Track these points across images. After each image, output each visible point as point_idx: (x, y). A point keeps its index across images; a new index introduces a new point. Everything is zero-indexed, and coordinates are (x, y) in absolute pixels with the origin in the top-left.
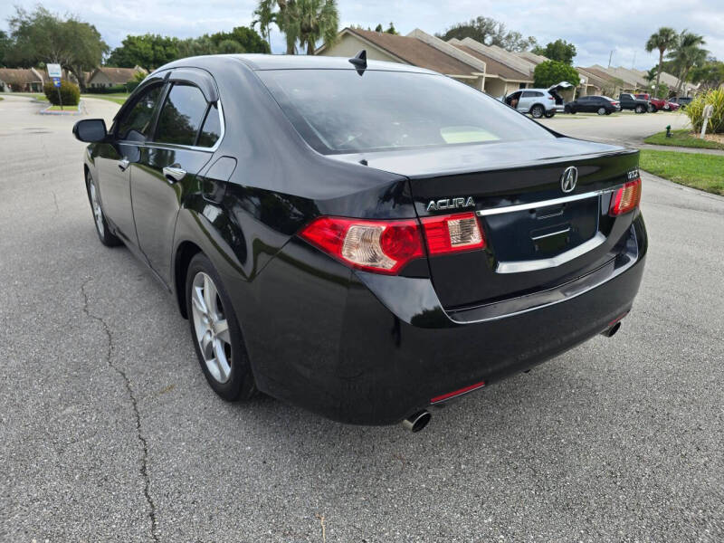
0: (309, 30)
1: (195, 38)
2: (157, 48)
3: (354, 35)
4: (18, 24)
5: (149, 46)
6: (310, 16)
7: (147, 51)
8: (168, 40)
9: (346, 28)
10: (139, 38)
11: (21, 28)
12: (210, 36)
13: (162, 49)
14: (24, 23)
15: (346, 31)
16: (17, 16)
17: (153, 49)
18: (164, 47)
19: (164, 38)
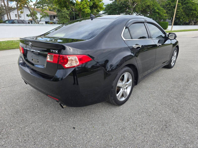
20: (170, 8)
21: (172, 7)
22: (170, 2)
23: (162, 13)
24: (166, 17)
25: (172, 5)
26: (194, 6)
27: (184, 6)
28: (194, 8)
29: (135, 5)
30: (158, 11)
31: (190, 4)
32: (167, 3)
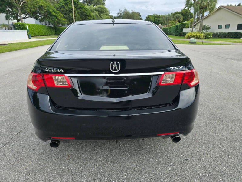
0: (203, 8)
1: (167, 14)
2: (156, 18)
3: (224, 8)
4: (119, 14)
5: (154, 18)
6: (204, 3)
7: (152, 20)
8: (160, 16)
9: (221, 6)
10: (151, 16)
11: (120, 15)
12: (173, 13)
13: (157, 19)
14: (121, 14)
15: (221, 7)
16: (119, 12)
17: (154, 19)
18: (158, 18)
19: (158, 15)
20: (65, 12)
21: (66, 10)
22: (63, 4)
23: (59, 17)
24: (64, 21)
25: (66, 8)
26: (88, 12)
27: (79, 11)
28: (88, 14)
29: (22, 3)
30: (54, 14)
31: (83, 9)
32: (61, 6)
